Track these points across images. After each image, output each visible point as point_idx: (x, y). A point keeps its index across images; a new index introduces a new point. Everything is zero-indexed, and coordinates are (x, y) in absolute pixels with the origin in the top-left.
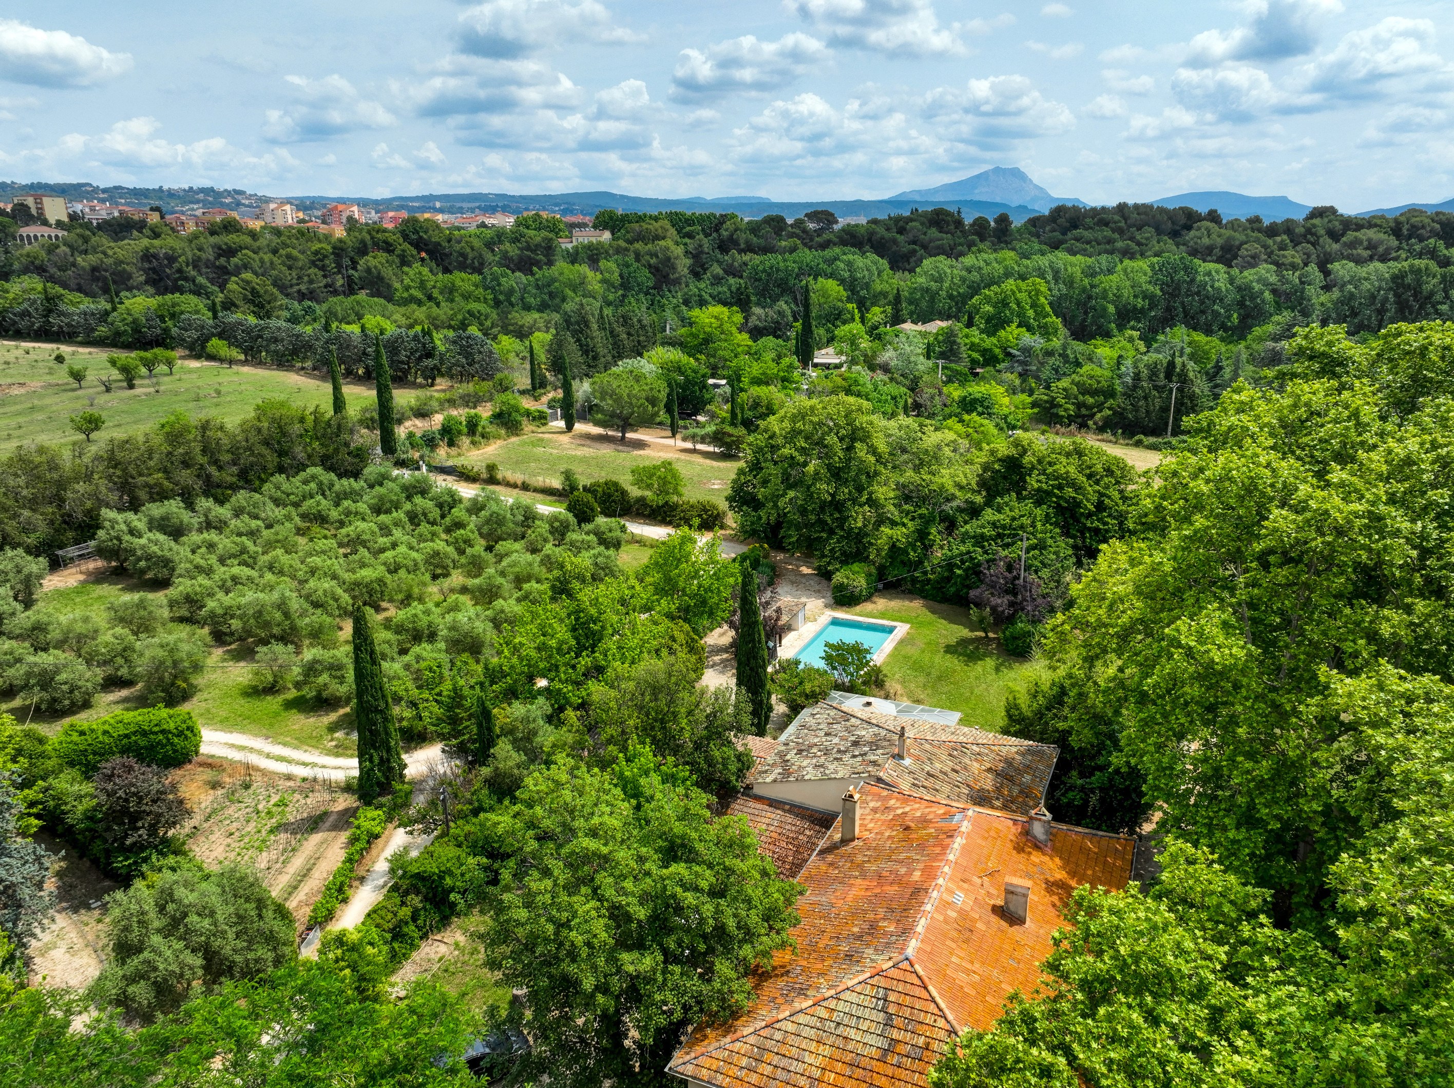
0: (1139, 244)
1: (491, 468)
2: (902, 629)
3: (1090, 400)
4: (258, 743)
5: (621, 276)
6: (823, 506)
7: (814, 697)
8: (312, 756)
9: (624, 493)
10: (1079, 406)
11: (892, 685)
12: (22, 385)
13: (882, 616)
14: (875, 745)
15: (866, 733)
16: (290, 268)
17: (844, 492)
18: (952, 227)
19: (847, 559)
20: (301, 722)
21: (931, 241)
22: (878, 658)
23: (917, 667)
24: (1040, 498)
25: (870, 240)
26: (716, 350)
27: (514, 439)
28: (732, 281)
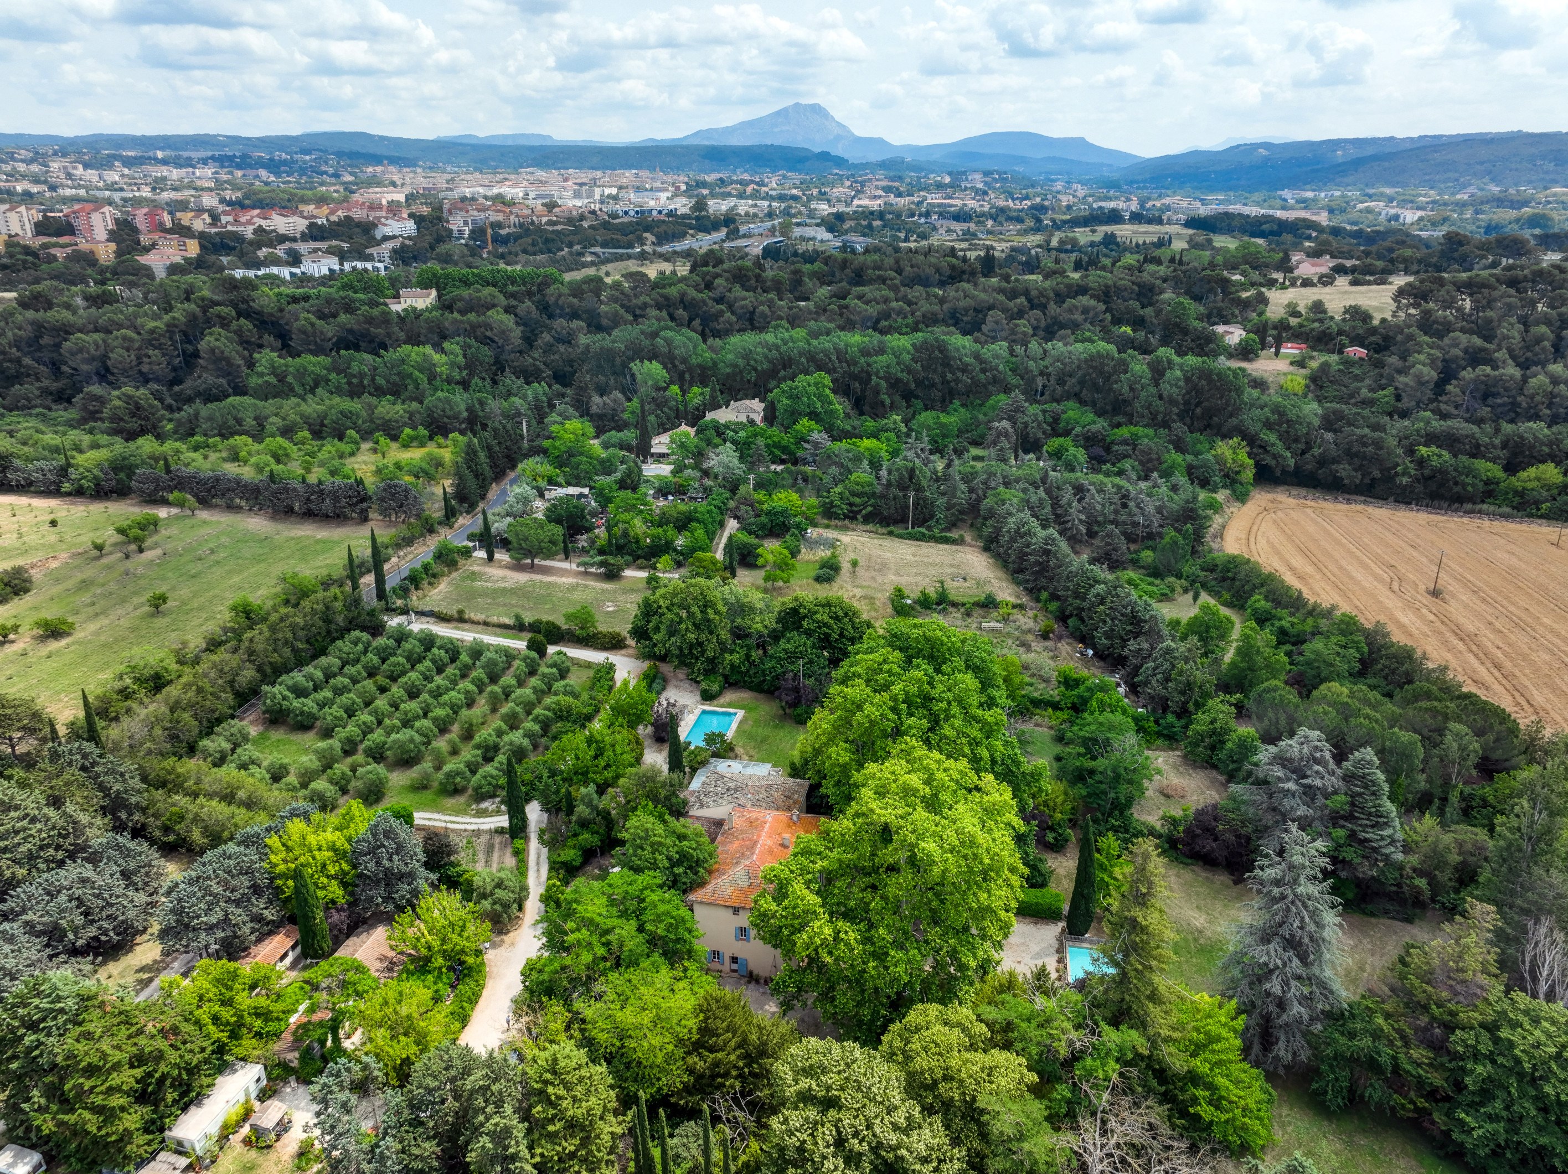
0: (910, 303)
1: (461, 612)
2: (741, 714)
3: (857, 500)
4: (436, 816)
5: (465, 356)
6: (691, 646)
7: (703, 763)
8: (468, 819)
9: (559, 628)
10: (851, 505)
11: (739, 750)
12: (54, 558)
13: (729, 705)
14: (736, 790)
15: (732, 785)
16: (128, 350)
17: (703, 637)
18: (753, 282)
19: (707, 673)
20: (451, 802)
21: (736, 299)
22: (730, 735)
23: (750, 737)
24: (809, 633)
25: (682, 301)
26: (579, 464)
27: (454, 575)
28: (562, 348)
